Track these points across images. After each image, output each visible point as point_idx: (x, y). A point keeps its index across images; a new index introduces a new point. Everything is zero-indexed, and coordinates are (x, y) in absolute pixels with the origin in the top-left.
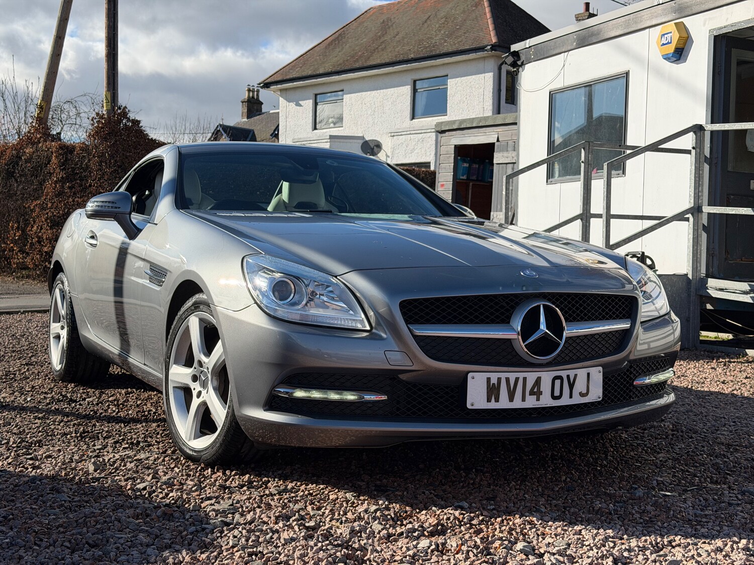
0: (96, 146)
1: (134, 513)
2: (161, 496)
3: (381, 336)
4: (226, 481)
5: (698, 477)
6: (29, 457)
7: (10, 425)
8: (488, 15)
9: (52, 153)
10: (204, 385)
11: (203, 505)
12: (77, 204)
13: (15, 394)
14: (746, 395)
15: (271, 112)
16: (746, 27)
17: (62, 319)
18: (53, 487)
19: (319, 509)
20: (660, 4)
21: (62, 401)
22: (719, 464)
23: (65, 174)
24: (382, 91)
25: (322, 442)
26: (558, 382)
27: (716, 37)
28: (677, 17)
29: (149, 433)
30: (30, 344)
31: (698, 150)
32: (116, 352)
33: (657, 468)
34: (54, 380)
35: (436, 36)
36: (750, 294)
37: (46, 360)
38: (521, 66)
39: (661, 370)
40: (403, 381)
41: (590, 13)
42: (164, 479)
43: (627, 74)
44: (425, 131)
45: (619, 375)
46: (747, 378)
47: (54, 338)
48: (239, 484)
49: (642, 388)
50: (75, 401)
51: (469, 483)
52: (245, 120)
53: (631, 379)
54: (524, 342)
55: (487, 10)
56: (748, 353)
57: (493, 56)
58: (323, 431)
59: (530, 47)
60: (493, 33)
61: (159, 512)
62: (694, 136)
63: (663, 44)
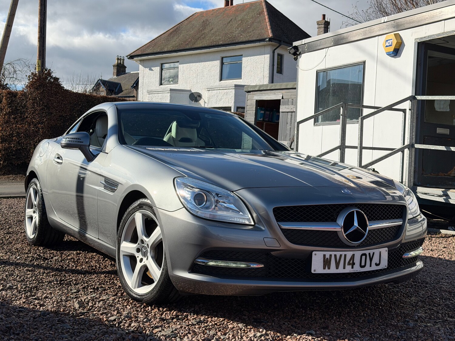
0: (31, 93)
1: (116, 338)
2: (126, 325)
3: (261, 229)
4: (162, 315)
5: (440, 313)
6: (34, 297)
7: (13, 275)
8: (267, 20)
9: (3, 96)
10: (145, 254)
11: (154, 331)
12: (18, 129)
13: (8, 254)
14: (447, 259)
15: (131, 72)
16: (437, 38)
17: (34, 207)
18: (59, 319)
19: (225, 334)
20: (385, 22)
21: (39, 259)
22: (449, 304)
23: (11, 110)
24: (202, 63)
25: (222, 292)
26: (364, 257)
27: (418, 43)
28: (395, 30)
29: (102, 282)
30: (5, 219)
31: (413, 111)
32: (77, 230)
33: (414, 307)
34: (28, 245)
35: (236, 31)
36: (443, 197)
37: (19, 231)
38: (299, 55)
39: (417, 248)
40: (274, 256)
41: (325, 21)
42: (125, 313)
43: (364, 62)
44: (228, 88)
45: (395, 252)
46: (444, 247)
47: (28, 218)
48: (171, 317)
49: (406, 260)
50: (47, 259)
51: (308, 317)
52: (116, 77)
53: (401, 254)
54: (345, 234)
55: (267, 17)
56: (441, 232)
57: (270, 45)
58: (223, 286)
59: (305, 44)
60: (270, 31)
61: (130, 336)
62: (411, 102)
63: (387, 46)
